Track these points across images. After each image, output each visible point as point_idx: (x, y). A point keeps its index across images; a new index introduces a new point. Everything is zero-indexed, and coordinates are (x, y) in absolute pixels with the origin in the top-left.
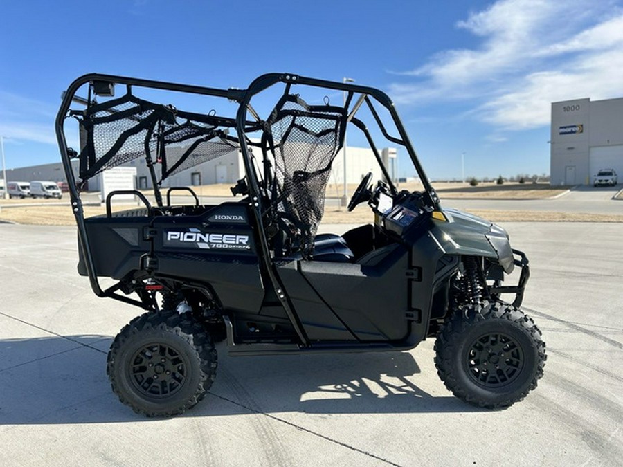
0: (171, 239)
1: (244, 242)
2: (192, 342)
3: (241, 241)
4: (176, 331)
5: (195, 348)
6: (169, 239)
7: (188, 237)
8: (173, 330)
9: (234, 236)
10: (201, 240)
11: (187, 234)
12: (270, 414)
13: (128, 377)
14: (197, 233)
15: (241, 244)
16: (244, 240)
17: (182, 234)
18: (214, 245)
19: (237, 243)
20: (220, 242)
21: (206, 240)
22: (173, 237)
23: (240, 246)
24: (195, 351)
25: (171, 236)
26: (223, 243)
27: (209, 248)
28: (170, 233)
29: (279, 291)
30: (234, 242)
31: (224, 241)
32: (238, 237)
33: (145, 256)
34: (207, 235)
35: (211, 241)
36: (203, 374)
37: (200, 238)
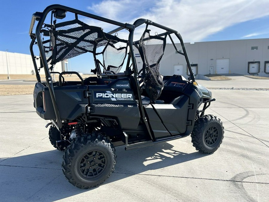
0: (98, 97)
1: (130, 97)
2: (110, 147)
3: (129, 96)
4: (103, 142)
5: (112, 149)
6: (97, 97)
7: (107, 95)
8: (102, 142)
9: (126, 94)
10: (113, 97)
11: (105, 94)
12: (140, 174)
13: (78, 171)
14: (110, 93)
15: (129, 98)
16: (130, 96)
17: (103, 94)
18: (118, 99)
19: (128, 97)
20: (121, 97)
21: (114, 96)
22: (99, 96)
23: (129, 99)
24: (111, 151)
25: (98, 95)
26: (122, 98)
27: (116, 100)
28: (97, 94)
29: (146, 118)
30: (126, 97)
31: (122, 97)
32: (128, 94)
33: (87, 106)
34: (115, 94)
35: (117, 97)
36: (115, 161)
37: (112, 96)
